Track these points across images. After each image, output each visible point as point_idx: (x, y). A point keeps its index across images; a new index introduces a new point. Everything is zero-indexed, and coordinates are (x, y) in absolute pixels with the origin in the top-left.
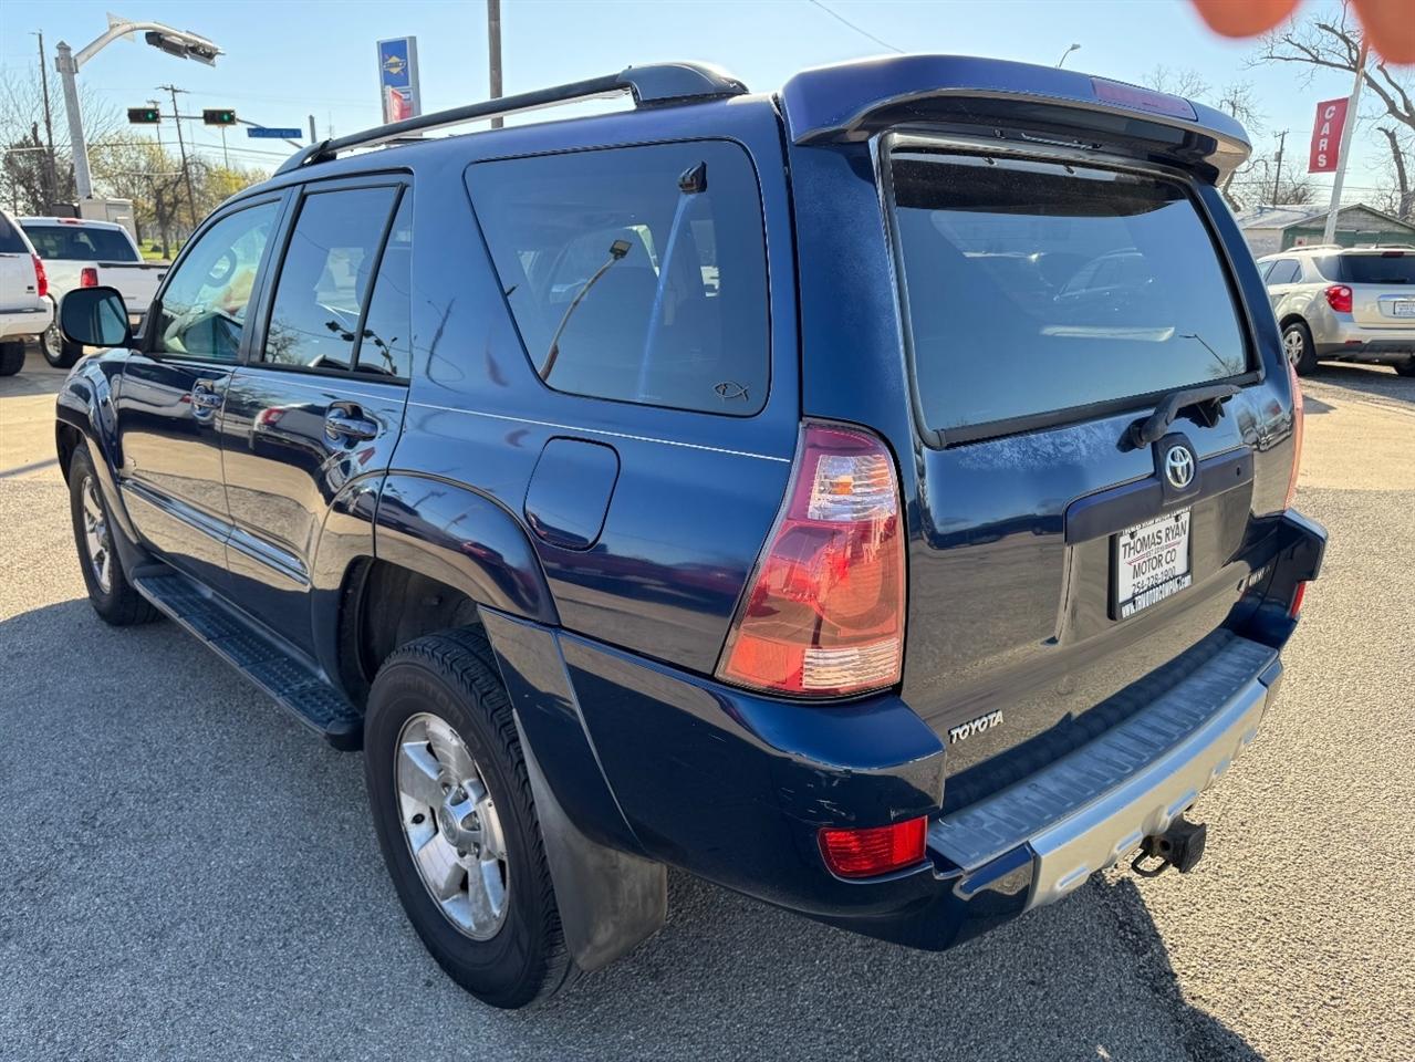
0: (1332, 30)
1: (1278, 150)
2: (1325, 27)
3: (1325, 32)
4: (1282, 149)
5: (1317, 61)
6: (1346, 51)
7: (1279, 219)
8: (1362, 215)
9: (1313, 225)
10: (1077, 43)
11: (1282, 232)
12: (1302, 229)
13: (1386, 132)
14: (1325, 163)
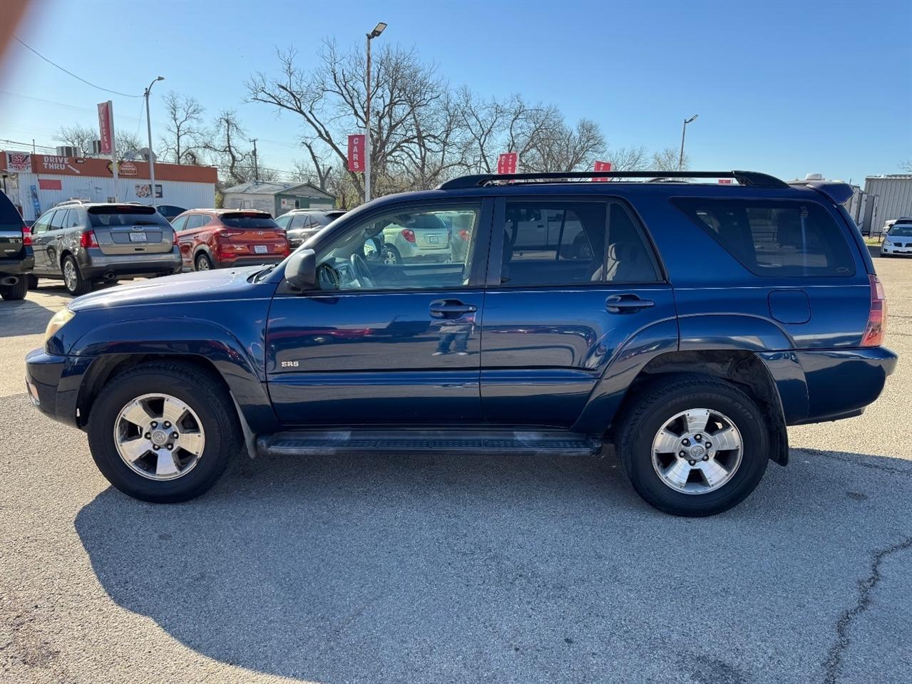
0: (285, 89)
1: (253, 149)
2: (283, 87)
3: (282, 89)
4: (255, 149)
5: (280, 104)
6: (294, 102)
7: (269, 189)
8: (310, 188)
9: (288, 193)
10: (161, 76)
11: (274, 197)
12: (283, 195)
13: (306, 144)
14: (358, 167)
